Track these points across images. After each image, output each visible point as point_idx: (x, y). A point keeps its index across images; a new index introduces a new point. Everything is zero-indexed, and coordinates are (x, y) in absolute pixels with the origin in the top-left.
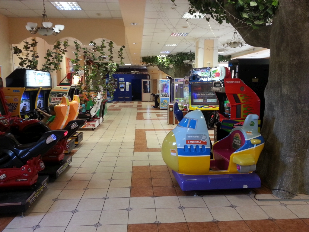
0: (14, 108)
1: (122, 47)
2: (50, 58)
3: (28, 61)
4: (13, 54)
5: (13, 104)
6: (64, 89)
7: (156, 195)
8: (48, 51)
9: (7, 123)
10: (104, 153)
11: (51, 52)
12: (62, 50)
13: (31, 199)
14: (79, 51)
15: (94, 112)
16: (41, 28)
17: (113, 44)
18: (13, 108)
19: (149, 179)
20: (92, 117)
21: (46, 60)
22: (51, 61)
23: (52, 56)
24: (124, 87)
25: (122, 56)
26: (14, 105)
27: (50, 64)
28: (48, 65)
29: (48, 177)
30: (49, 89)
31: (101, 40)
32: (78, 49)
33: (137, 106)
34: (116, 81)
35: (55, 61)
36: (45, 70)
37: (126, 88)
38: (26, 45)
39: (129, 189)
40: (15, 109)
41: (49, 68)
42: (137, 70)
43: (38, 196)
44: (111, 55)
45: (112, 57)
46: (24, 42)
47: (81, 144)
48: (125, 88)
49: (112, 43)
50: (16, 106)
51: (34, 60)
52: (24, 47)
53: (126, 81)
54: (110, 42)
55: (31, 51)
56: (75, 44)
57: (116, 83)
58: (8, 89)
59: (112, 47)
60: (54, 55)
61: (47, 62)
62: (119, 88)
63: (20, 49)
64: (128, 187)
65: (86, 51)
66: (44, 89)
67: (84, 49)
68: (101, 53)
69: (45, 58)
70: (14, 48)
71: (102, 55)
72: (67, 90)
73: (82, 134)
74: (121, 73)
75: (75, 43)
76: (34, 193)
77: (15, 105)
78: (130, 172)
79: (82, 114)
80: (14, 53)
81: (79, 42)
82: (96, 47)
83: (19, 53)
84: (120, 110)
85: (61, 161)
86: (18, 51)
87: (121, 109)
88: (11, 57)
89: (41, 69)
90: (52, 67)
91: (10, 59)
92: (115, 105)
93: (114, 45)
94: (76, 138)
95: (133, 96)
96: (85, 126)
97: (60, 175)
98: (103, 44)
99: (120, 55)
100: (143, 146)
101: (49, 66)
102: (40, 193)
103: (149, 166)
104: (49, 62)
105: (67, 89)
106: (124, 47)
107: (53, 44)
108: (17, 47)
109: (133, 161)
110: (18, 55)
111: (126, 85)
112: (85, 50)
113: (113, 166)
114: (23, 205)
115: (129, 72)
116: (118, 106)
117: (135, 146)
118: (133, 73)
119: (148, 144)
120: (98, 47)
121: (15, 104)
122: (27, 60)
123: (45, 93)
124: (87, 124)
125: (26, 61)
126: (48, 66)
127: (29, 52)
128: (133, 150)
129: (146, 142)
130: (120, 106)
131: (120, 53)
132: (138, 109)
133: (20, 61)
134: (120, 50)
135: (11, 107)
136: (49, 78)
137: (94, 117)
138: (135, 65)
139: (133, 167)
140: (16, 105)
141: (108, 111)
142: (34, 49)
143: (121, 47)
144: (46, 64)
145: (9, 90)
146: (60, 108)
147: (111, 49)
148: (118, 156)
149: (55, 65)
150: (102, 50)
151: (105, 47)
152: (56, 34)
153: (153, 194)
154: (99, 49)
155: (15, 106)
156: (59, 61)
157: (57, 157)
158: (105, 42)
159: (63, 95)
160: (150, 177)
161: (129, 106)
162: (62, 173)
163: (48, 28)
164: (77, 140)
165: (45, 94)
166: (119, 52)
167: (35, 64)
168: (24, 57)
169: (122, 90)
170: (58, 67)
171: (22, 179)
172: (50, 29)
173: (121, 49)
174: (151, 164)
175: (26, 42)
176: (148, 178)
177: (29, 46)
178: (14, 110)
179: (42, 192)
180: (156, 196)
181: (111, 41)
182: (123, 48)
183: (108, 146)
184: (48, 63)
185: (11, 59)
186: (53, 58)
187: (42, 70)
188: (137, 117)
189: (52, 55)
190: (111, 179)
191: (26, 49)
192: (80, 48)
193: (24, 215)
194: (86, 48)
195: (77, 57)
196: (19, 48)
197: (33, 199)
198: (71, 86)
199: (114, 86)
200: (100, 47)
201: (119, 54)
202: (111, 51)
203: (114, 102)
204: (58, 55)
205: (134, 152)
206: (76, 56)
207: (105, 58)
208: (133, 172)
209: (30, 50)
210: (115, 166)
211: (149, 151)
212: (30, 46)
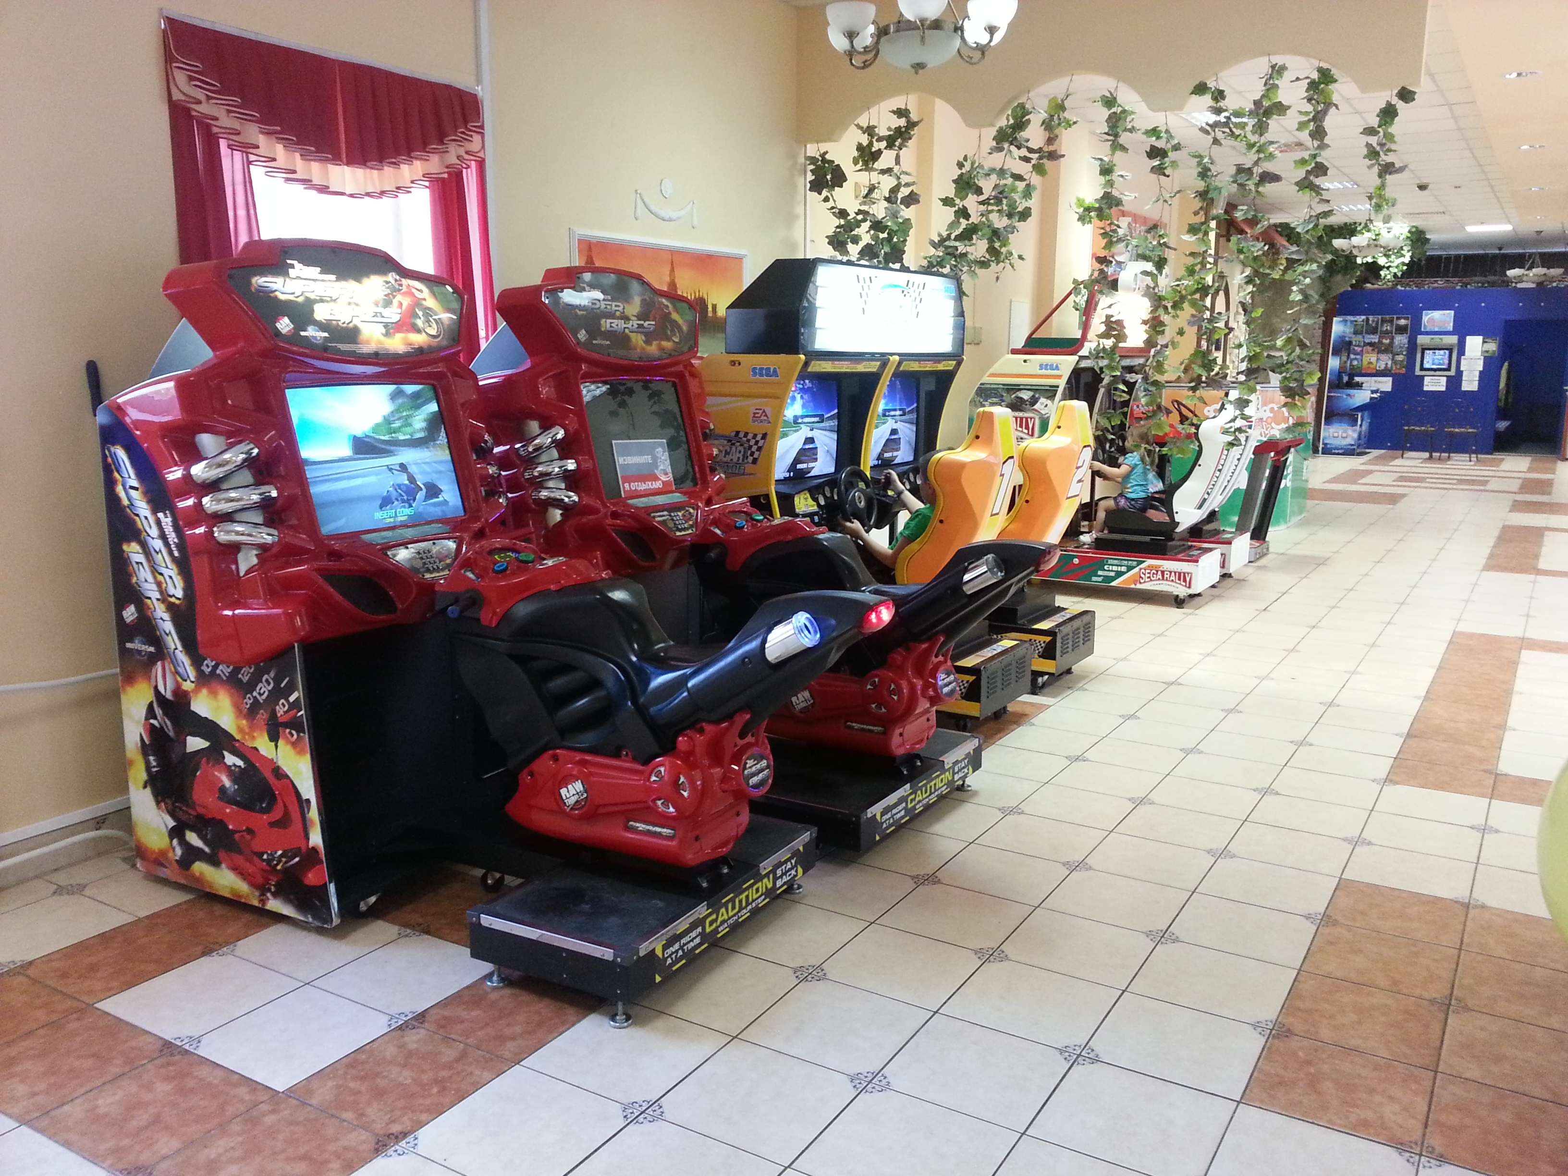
0: (752, 454)
1: (1395, 101)
2: (971, 202)
3: (866, 226)
4: (808, 192)
5: (750, 436)
6: (1044, 372)
7: (1439, 1149)
8: (960, 165)
9: (691, 526)
10: (1188, 752)
11: (980, 166)
12: (1031, 150)
13: (676, 938)
14: (1124, 149)
15: (1197, 501)
16: (897, 31)
17: (1332, 87)
18: (745, 457)
19: (1433, 1001)
20: (1178, 530)
21: (949, 214)
22: (974, 219)
23: (979, 191)
24: (1448, 369)
25: (1390, 158)
26: (752, 442)
27: (967, 235)
28: (957, 238)
29: (806, 837)
30: (949, 365)
31: (1262, 66)
32: (1116, 136)
33: (1515, 485)
34: (1401, 330)
35: (994, 217)
36: (943, 267)
37: (1459, 373)
38: (864, 140)
39: (1255, 1034)
40: (755, 461)
41: (964, 255)
42: (1549, 260)
43: (723, 930)
44: (1314, 156)
45: (1321, 170)
46: (859, 127)
47: (1082, 677)
48: (1452, 373)
49: (1326, 76)
50: (759, 449)
51: (895, 215)
52: (856, 154)
53: (1463, 329)
54: (1315, 76)
55: (883, 172)
56: (1105, 113)
57: (1401, 340)
58: (733, 363)
59: (1329, 104)
60: (988, 186)
61: (952, 226)
62: (1418, 372)
63: (838, 165)
64: (1255, 1026)
65: (1160, 144)
66: (915, 366)
67: (1154, 132)
68: (1251, 146)
69: (947, 202)
70: (813, 160)
71: (1256, 163)
72: (1059, 377)
73: (1086, 619)
74: (1440, 283)
75: (1109, 101)
76: (702, 910)
77: (757, 443)
78: (1307, 917)
79: (1123, 510)
80: (810, 190)
81: (1128, 98)
82: (1222, 118)
83: (832, 187)
84: (1393, 499)
85: (911, 757)
86: (829, 177)
87: (1404, 496)
88: (800, 210)
89: (925, 263)
90: (978, 248)
91: (790, 219)
92: (1369, 472)
93: (1342, 90)
94: (1048, 639)
95: (1502, 425)
96: (1138, 579)
97: (885, 837)
98: (1271, 88)
99: (1373, 154)
100: (1472, 749)
101: (961, 248)
102: (745, 914)
103: (1467, 906)
104: (964, 223)
105: (1057, 368)
106: (1406, 95)
107: (993, 126)
108: (828, 157)
109: (1357, 842)
110: (826, 200)
111: (1462, 352)
112: (1159, 138)
113: (1214, 846)
114: (620, 966)
115: (1491, 278)
116: (1387, 479)
117: (1412, 743)
118: (1520, 279)
119: (1509, 741)
120: (1237, 114)
121: (755, 436)
122: (864, 220)
123: (929, 385)
124: (1150, 567)
125: (858, 224)
126: (956, 248)
127: (875, 177)
128: (1383, 767)
129: (1502, 727)
130: (1402, 479)
131: (1373, 140)
132: (1518, 507)
133: (832, 224)
134: (1374, 122)
135: (742, 449)
136: (949, 306)
137: (1196, 532)
138: (1539, 233)
139: (1342, 886)
140: (760, 444)
141: (1310, 503)
142: (897, 161)
143: (1388, 95)
144: (949, 235)
145: (737, 367)
146: (960, 467)
147: (1318, 117)
148: (1267, 791)
149: (991, 241)
150: (1261, 128)
151: (1280, 109)
152: (977, 55)
153: (1417, 1135)
154: (1243, 126)
155: (754, 448)
156: (1010, 216)
157: (886, 734)
158: (1283, 83)
159: (1034, 401)
160: (1437, 991)
161: (1461, 482)
162: (900, 827)
163: (923, 21)
164: (1049, 653)
165: (929, 394)
166: (1370, 131)
167: (895, 240)
168: (852, 207)
169: (1435, 384)
170: (1004, 250)
171: (654, 825)
172: (937, 25)
173: (1388, 113)
174: (1481, 895)
175: (865, 125)
176: (1426, 995)
177: (876, 146)
178: (749, 468)
179: (755, 912)
180: (1442, 1159)
181: (1320, 70)
182: (1400, 105)
183: (1231, 711)
184: (957, 232)
185: (797, 217)
186: (982, 203)
187: (930, 269)
188: (1491, 556)
189: (981, 183)
190: (1163, 936)
191: (866, 163)
192: (1132, 130)
193: (627, 1020)
194: (1163, 128)
195: (1110, 183)
196: (833, 162)
197: (692, 940)
198: (1080, 354)
199: (1384, 361)
200: (1251, 113)
201: (1369, 145)
202: (1319, 133)
203: (1376, 453)
204: (1009, 181)
205: (1388, 780)
206: (1102, 179)
207: (1276, 178)
208: (1327, 919)
209: (881, 164)
210: (1223, 853)
211: (1502, 798)
212: (883, 144)
